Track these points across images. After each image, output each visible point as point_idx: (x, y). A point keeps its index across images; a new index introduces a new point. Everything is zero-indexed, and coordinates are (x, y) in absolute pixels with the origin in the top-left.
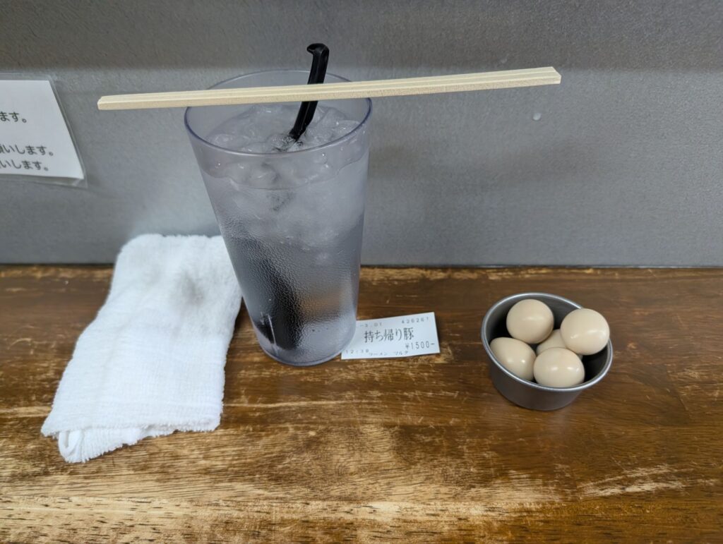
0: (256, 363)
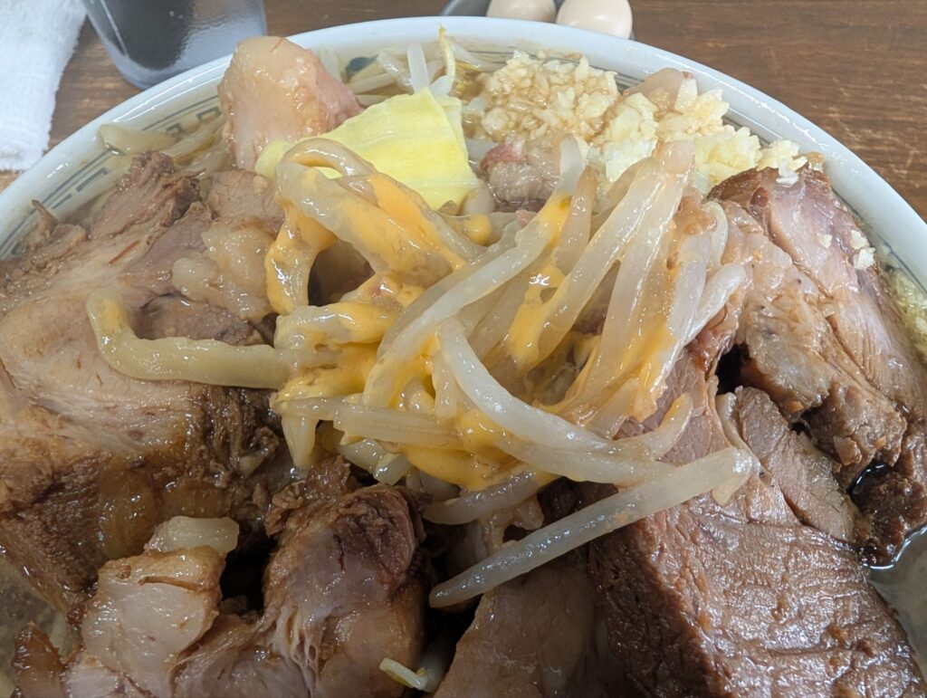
0: (108, 90)
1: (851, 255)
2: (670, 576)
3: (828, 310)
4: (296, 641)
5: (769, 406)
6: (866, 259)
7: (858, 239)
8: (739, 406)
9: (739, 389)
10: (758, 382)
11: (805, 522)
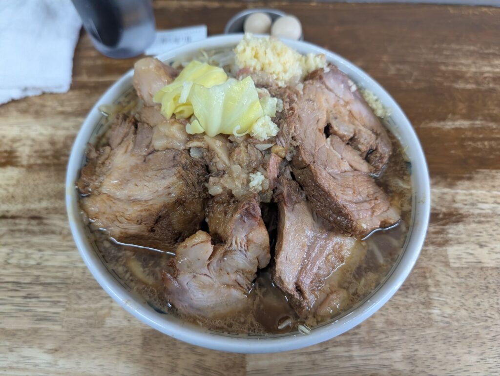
0: (92, 57)
1: (349, 88)
2: (327, 187)
3: (348, 107)
4: (239, 245)
5: (339, 139)
6: (354, 88)
7: (350, 83)
8: (331, 141)
9: (330, 136)
10: (335, 133)
11: (355, 170)
